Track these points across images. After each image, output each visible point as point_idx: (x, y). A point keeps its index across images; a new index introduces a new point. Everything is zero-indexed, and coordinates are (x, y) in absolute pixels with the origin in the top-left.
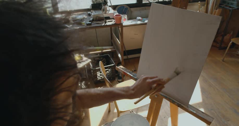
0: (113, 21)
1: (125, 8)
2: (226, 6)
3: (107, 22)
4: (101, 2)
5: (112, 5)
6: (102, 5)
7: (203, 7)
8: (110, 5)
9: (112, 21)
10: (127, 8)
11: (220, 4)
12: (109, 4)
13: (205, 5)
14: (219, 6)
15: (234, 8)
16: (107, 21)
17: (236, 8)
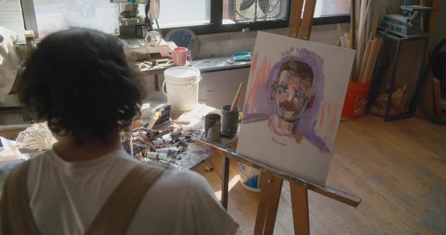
0: (168, 62)
1: (186, 35)
2: (390, 33)
3: (157, 64)
4: (138, 22)
5: (160, 28)
6: (141, 29)
7: (346, 34)
8: (157, 28)
9: (165, 62)
10: (190, 36)
11: (378, 29)
12: (154, 26)
13: (351, 30)
14: (377, 33)
15: (402, 37)
16: (157, 61)
17: (406, 37)
